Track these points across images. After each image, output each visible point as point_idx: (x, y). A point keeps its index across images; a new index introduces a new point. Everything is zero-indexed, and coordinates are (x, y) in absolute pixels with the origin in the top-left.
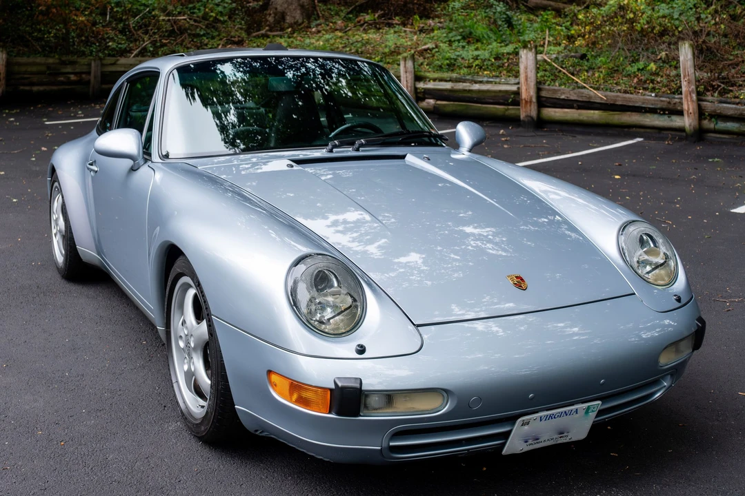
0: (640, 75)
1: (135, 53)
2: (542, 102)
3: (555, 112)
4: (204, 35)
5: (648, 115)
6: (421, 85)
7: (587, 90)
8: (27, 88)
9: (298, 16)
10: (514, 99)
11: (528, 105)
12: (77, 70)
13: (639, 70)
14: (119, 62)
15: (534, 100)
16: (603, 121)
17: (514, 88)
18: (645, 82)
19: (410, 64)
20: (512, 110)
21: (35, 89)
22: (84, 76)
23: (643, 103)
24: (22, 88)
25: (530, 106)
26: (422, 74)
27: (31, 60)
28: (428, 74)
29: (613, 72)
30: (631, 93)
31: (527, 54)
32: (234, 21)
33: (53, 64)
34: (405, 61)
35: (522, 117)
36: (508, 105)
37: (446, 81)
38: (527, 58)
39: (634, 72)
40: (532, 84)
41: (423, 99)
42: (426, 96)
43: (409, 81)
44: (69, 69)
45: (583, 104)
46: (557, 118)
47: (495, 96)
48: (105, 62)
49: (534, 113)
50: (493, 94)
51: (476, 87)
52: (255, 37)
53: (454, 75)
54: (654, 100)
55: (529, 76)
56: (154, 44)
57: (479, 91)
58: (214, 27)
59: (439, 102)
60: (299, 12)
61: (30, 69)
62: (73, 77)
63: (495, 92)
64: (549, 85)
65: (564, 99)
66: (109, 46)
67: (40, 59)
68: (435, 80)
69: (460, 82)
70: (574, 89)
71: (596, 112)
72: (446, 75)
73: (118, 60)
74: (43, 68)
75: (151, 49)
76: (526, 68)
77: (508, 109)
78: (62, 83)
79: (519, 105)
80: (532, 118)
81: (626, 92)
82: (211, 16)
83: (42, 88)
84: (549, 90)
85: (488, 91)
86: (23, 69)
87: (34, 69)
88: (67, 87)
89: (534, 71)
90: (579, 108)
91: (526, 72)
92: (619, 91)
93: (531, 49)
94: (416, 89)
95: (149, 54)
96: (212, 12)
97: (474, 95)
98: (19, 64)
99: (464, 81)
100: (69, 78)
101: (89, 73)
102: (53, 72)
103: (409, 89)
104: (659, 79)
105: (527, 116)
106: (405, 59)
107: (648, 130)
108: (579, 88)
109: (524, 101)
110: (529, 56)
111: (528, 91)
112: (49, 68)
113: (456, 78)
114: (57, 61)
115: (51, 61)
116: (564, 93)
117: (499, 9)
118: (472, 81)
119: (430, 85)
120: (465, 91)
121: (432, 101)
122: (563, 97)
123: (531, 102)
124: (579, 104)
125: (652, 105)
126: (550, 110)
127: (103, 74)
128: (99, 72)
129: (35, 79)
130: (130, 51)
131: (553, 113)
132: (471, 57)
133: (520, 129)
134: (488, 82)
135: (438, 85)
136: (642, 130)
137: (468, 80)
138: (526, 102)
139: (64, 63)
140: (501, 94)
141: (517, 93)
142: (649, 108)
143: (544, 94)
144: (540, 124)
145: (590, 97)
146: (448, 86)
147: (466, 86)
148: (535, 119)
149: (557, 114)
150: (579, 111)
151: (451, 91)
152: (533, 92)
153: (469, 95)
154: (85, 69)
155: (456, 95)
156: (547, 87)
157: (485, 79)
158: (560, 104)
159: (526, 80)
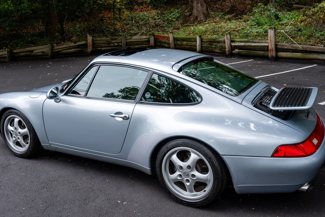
0: (321, 37)
1: (139, 34)
2: (278, 50)
3: (283, 54)
4: (166, 26)
5: (321, 54)
6: (233, 44)
7: (296, 45)
8: (100, 48)
9: (202, 17)
10: (266, 49)
11: (272, 51)
12: (117, 42)
13: (321, 35)
14: (132, 38)
15: (274, 49)
16: (302, 57)
18: (322, 40)
19: (228, 36)
20: (266, 53)
21: (103, 49)
22: (120, 43)
23: (318, 50)
24: (98, 48)
26: (234, 39)
27: (101, 39)
28: (236, 40)
29: (310, 37)
30: (315, 46)
32: (179, 21)
33: (109, 40)
34: (227, 35)
35: (269, 56)
36: (265, 51)
37: (243, 42)
39: (319, 36)
40: (273, 43)
41: (234, 50)
42: (235, 48)
43: (228, 43)
44: (114, 41)
45: (294, 50)
46: (283, 56)
47: (260, 48)
48: (127, 38)
49: (274, 55)
50: (259, 47)
51: (253, 44)
52: (184, 26)
53: (246, 40)
54: (323, 49)
55: (272, 40)
56: (147, 31)
57: (254, 46)
58: (170, 23)
59: (240, 51)
60: (202, 16)
61: (101, 42)
62: (116, 44)
63: (260, 46)
64: (281, 43)
65: (286, 49)
66: (131, 32)
67: (104, 38)
68: (238, 42)
69: (248, 42)
70: (290, 44)
71: (299, 53)
72: (243, 40)
73: (132, 37)
74: (105, 41)
75: (145, 33)
76: (270, 37)
78: (113, 46)
79: (268, 51)
81: (312, 45)
82: (170, 19)
83: (105, 48)
84: (280, 45)
85: (258, 46)
86: (98, 42)
87: (102, 42)
88: (114, 48)
89: (274, 38)
90: (293, 52)
91: (270, 38)
92: (310, 45)
93: (272, 29)
94: (231, 46)
95: (144, 35)
96: (170, 18)
97: (252, 48)
98: (97, 40)
99: (250, 42)
100: (114, 44)
101: (121, 42)
102: (109, 43)
103: (228, 46)
105: (271, 56)
106: (227, 34)
107: (321, 61)
108: (293, 44)
110: (271, 32)
111: (272, 46)
112: (107, 41)
113: (247, 41)
114: (110, 39)
115: (108, 39)
116: (286, 46)
117: (272, 11)
118: (252, 42)
119: (237, 44)
120: (249, 46)
121: (237, 50)
122: (286, 48)
123: (272, 50)
124: (293, 50)
125: (322, 50)
126: (281, 53)
127: (127, 43)
128: (125, 42)
129: (103, 45)
130: (138, 34)
131: (282, 54)
132: (256, 32)
134: (258, 42)
135: (239, 44)
136: (319, 61)
137: (251, 41)
138: (271, 50)
139: (112, 39)
140: (262, 47)
141: (268, 46)
142: (321, 52)
143: (278, 47)
144: (277, 59)
145: (297, 48)
146: (243, 44)
147: (250, 44)
148: (275, 57)
149: (284, 55)
150: (293, 53)
151: (244, 46)
152: (273, 46)
153: (251, 47)
154: (120, 41)
155: (246, 47)
156: (280, 44)
157: (257, 41)
158: (285, 51)
159: (271, 41)
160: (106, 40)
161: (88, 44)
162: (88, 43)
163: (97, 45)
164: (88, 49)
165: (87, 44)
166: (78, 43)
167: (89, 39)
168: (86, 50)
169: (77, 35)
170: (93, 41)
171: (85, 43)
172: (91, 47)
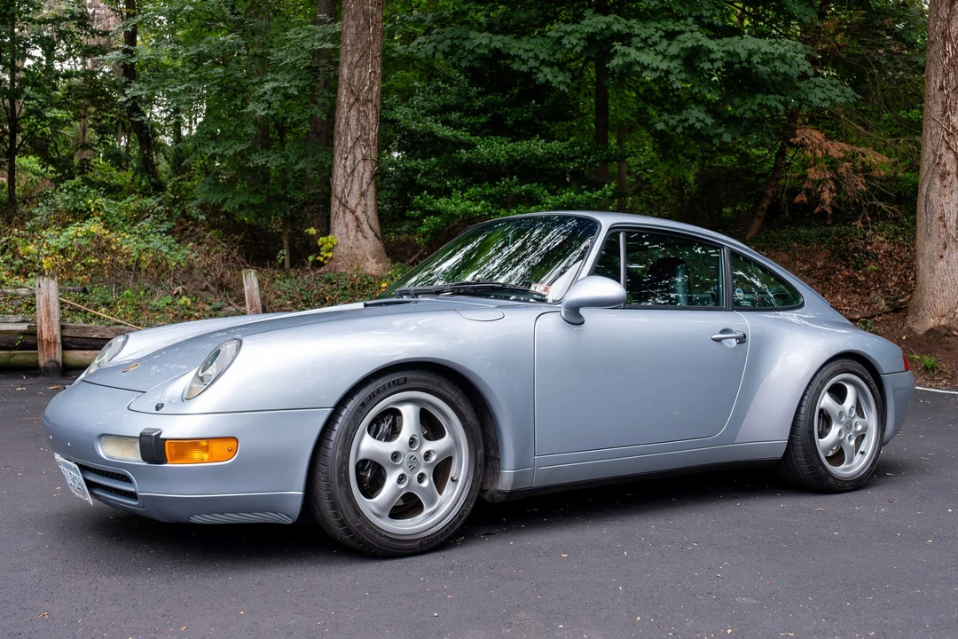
2: (67, 344)
3: (85, 355)
10: (30, 340)
11: (52, 347)
15: (59, 340)
17: (24, 327)
20: (21, 356)
25: (55, 348)
31: (48, 283)
35: (42, 364)
36: (14, 349)
38: (48, 288)
40: (56, 321)
49: (59, 358)
55: (51, 311)
65: (96, 338)
76: (48, 300)
77: (14, 355)
79: (37, 349)
80: (57, 363)
84: (75, 328)
91: (46, 306)
104: (197, 314)
105: (49, 362)
109: (45, 342)
110: (51, 285)
111: (49, 329)
116: (96, 331)
122: (95, 336)
123: (55, 343)
126: (76, 352)
131: (82, 357)
133: (41, 379)
138: (48, 343)
141: (32, 333)
143: (68, 333)
144: (66, 371)
148: (61, 364)
152: (57, 331)
156: (71, 324)
158: (91, 345)
159: (48, 315)
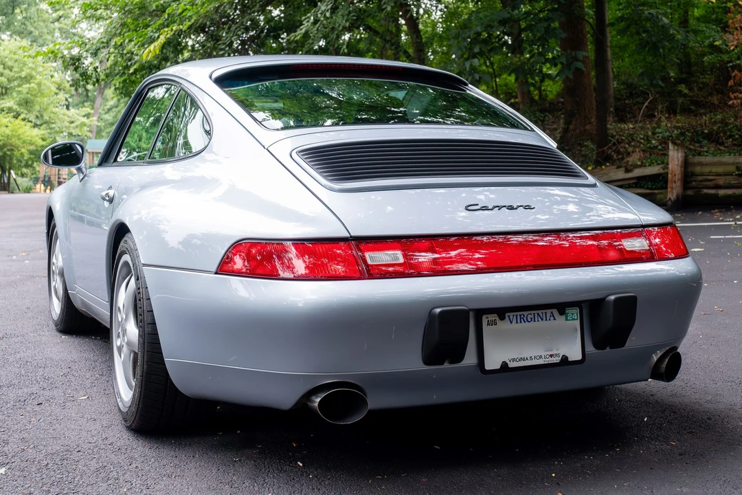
160: (733, 164)
161: (669, 175)
162: (670, 172)
163: (700, 178)
164: (669, 189)
165: (667, 173)
166: (638, 172)
167: (673, 159)
168: (661, 193)
169: (650, 148)
170: (686, 164)
171: (662, 171)
172: (679, 184)
